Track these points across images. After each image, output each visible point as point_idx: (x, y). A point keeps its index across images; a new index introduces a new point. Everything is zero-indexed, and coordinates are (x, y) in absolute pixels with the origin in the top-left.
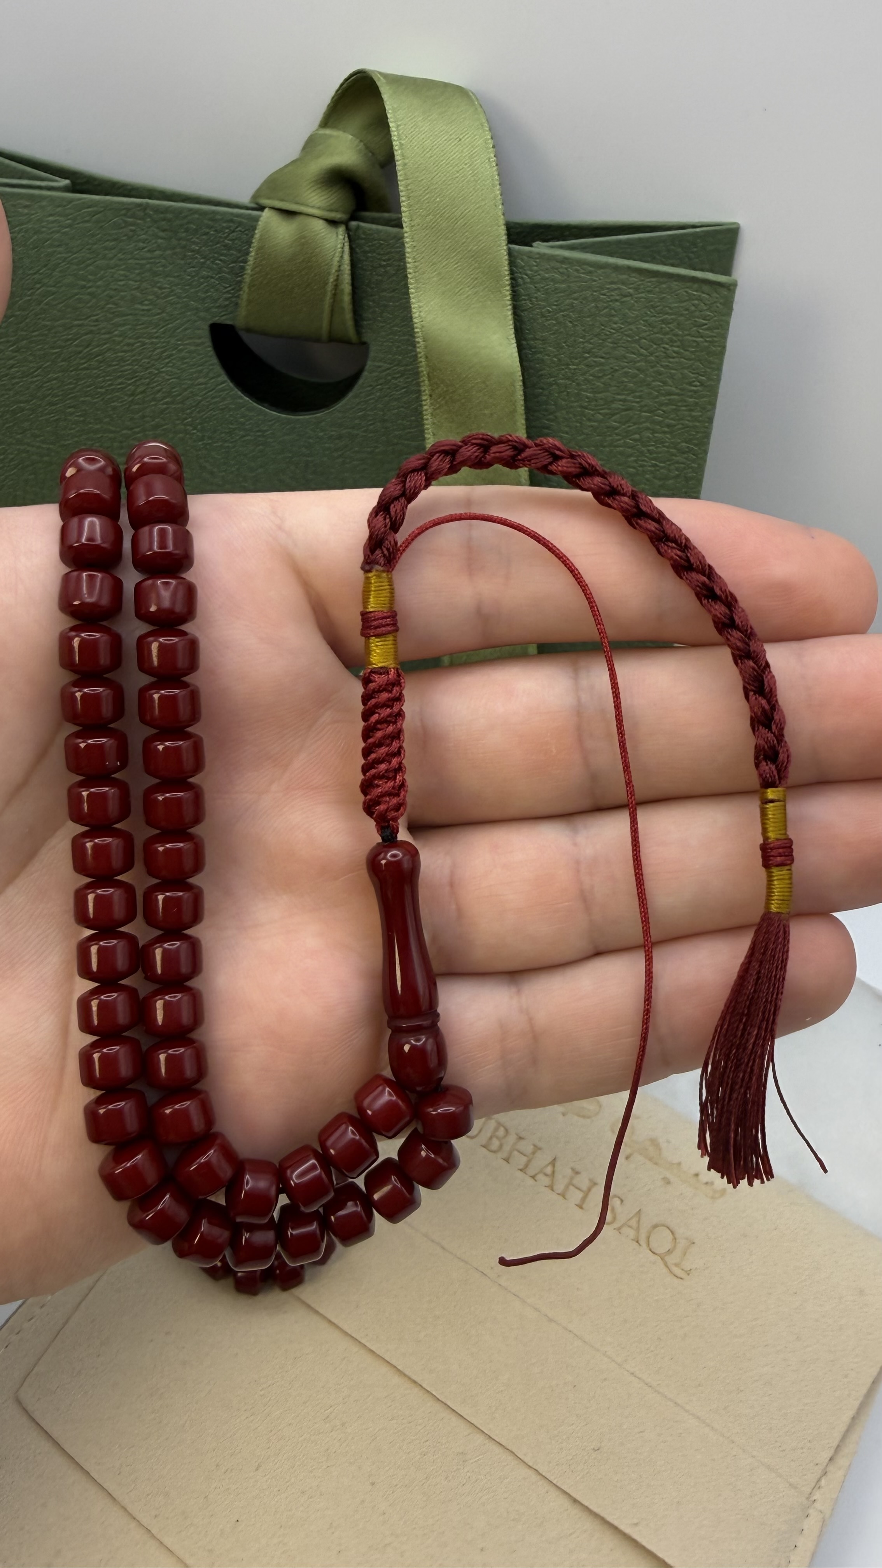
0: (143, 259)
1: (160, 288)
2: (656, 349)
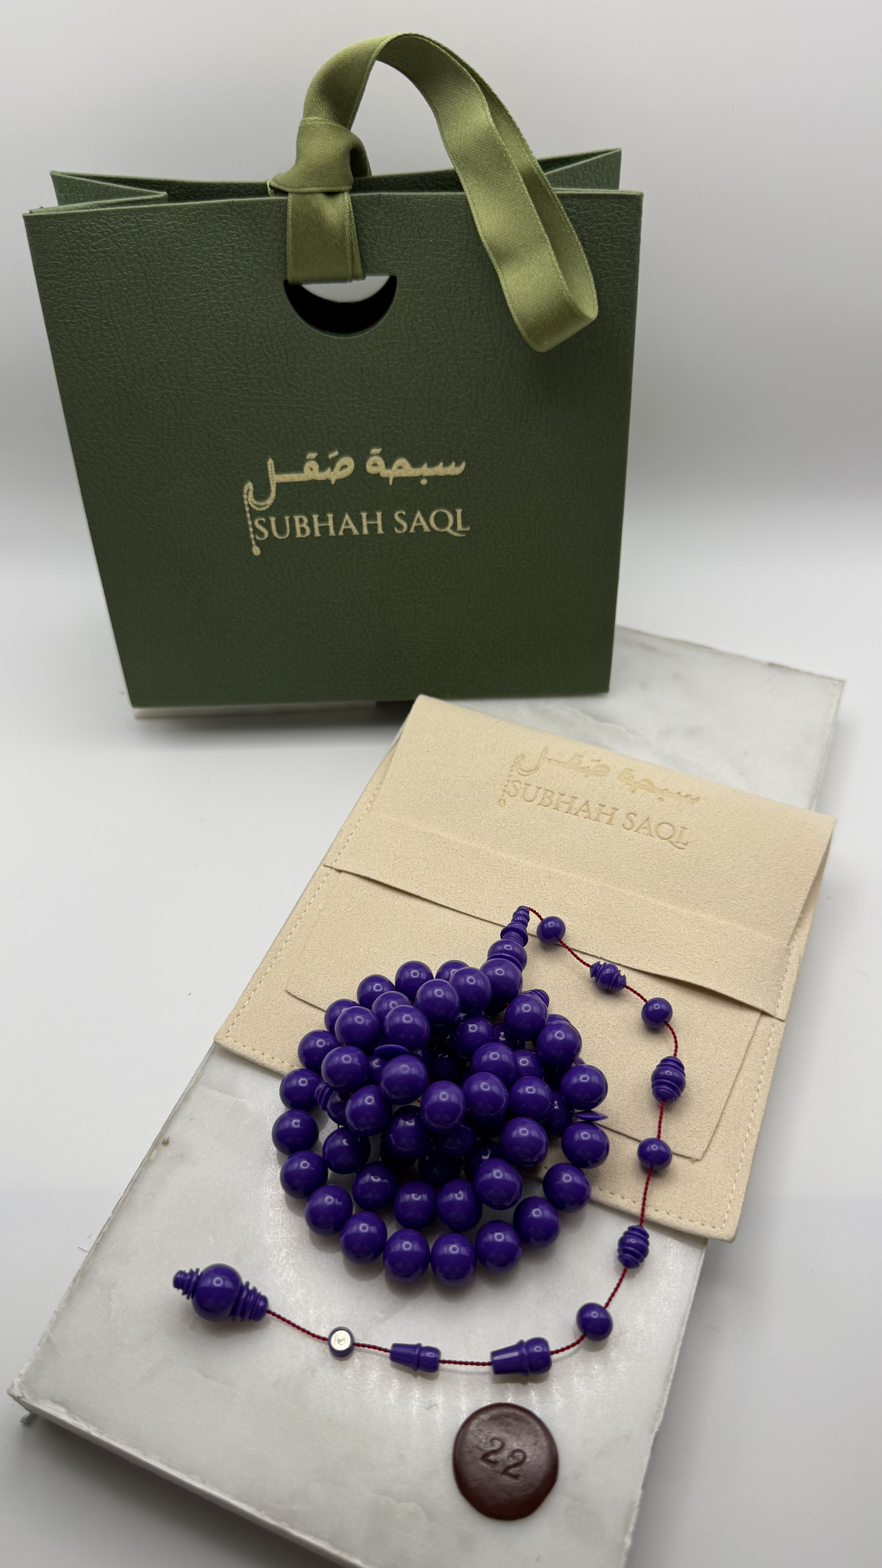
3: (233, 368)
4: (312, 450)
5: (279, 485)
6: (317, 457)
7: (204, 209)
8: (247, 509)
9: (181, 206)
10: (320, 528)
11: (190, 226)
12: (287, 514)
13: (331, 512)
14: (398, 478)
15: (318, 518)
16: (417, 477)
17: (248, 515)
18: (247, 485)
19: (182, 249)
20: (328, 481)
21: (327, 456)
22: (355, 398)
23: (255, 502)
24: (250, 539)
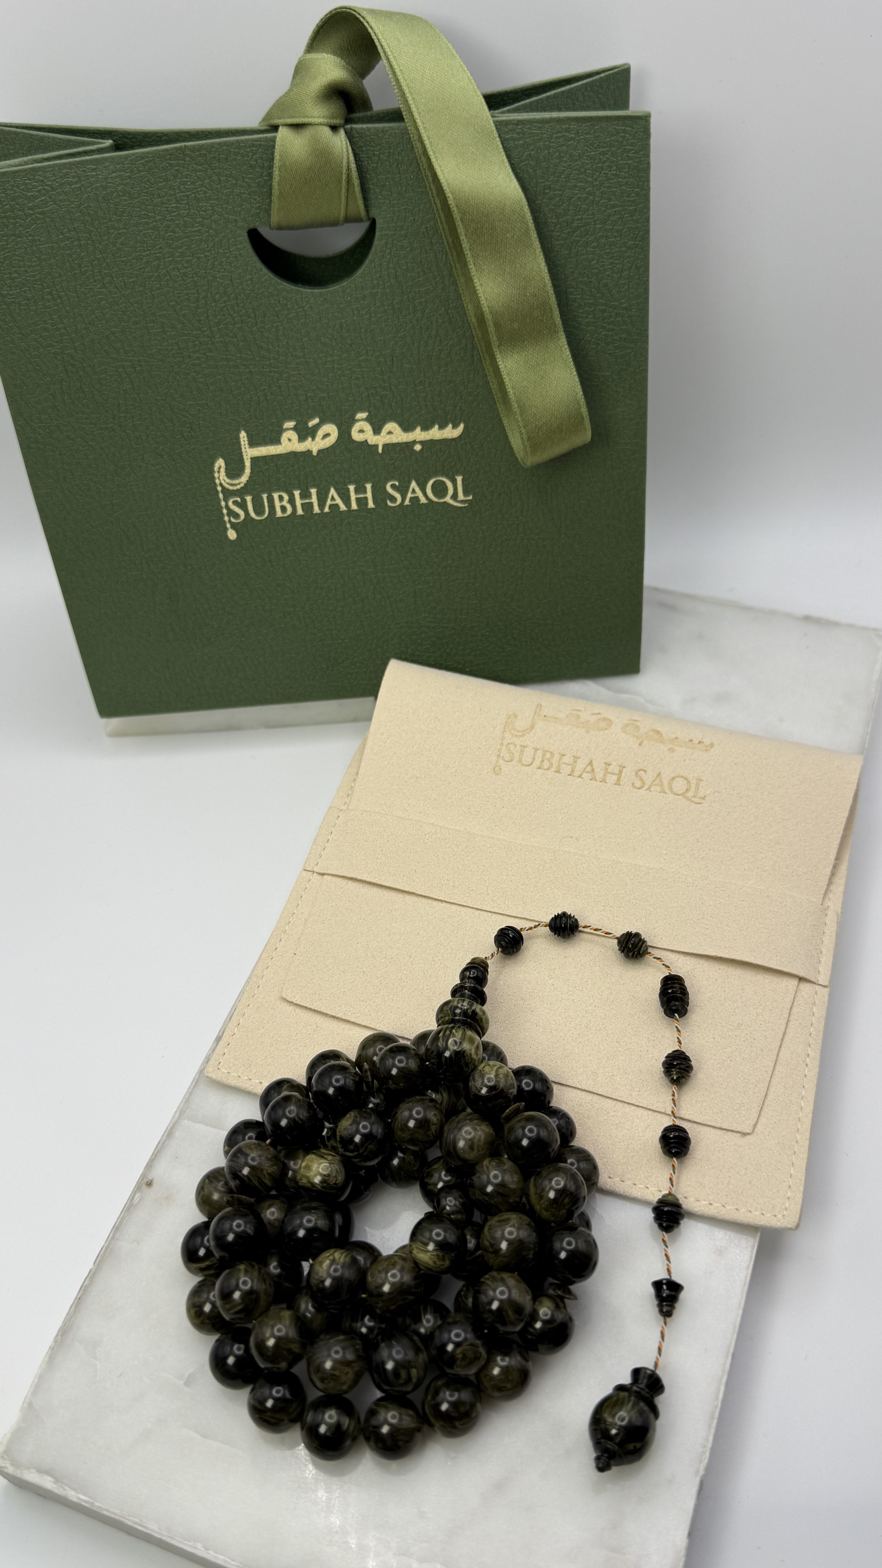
0: (188, 192)
1: (205, 211)
2: (599, 176)
3: (194, 333)
4: (290, 419)
5: (254, 460)
6: (295, 426)
7: (153, 157)
8: (219, 489)
9: (126, 155)
10: (302, 504)
11: (138, 176)
12: (264, 492)
13: (314, 486)
14: (388, 444)
15: (300, 493)
16: (410, 442)
17: (221, 496)
18: (218, 462)
19: (130, 203)
20: (309, 452)
21: (307, 424)
22: (336, 358)
23: (228, 481)
24: (225, 522)
